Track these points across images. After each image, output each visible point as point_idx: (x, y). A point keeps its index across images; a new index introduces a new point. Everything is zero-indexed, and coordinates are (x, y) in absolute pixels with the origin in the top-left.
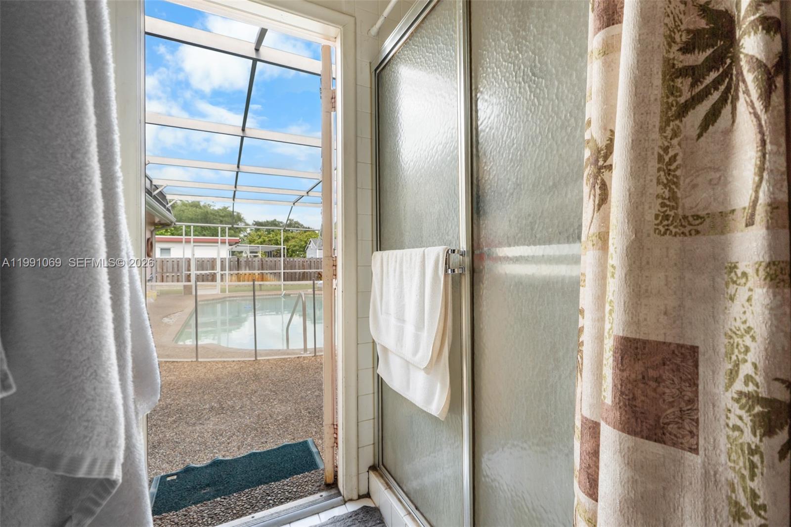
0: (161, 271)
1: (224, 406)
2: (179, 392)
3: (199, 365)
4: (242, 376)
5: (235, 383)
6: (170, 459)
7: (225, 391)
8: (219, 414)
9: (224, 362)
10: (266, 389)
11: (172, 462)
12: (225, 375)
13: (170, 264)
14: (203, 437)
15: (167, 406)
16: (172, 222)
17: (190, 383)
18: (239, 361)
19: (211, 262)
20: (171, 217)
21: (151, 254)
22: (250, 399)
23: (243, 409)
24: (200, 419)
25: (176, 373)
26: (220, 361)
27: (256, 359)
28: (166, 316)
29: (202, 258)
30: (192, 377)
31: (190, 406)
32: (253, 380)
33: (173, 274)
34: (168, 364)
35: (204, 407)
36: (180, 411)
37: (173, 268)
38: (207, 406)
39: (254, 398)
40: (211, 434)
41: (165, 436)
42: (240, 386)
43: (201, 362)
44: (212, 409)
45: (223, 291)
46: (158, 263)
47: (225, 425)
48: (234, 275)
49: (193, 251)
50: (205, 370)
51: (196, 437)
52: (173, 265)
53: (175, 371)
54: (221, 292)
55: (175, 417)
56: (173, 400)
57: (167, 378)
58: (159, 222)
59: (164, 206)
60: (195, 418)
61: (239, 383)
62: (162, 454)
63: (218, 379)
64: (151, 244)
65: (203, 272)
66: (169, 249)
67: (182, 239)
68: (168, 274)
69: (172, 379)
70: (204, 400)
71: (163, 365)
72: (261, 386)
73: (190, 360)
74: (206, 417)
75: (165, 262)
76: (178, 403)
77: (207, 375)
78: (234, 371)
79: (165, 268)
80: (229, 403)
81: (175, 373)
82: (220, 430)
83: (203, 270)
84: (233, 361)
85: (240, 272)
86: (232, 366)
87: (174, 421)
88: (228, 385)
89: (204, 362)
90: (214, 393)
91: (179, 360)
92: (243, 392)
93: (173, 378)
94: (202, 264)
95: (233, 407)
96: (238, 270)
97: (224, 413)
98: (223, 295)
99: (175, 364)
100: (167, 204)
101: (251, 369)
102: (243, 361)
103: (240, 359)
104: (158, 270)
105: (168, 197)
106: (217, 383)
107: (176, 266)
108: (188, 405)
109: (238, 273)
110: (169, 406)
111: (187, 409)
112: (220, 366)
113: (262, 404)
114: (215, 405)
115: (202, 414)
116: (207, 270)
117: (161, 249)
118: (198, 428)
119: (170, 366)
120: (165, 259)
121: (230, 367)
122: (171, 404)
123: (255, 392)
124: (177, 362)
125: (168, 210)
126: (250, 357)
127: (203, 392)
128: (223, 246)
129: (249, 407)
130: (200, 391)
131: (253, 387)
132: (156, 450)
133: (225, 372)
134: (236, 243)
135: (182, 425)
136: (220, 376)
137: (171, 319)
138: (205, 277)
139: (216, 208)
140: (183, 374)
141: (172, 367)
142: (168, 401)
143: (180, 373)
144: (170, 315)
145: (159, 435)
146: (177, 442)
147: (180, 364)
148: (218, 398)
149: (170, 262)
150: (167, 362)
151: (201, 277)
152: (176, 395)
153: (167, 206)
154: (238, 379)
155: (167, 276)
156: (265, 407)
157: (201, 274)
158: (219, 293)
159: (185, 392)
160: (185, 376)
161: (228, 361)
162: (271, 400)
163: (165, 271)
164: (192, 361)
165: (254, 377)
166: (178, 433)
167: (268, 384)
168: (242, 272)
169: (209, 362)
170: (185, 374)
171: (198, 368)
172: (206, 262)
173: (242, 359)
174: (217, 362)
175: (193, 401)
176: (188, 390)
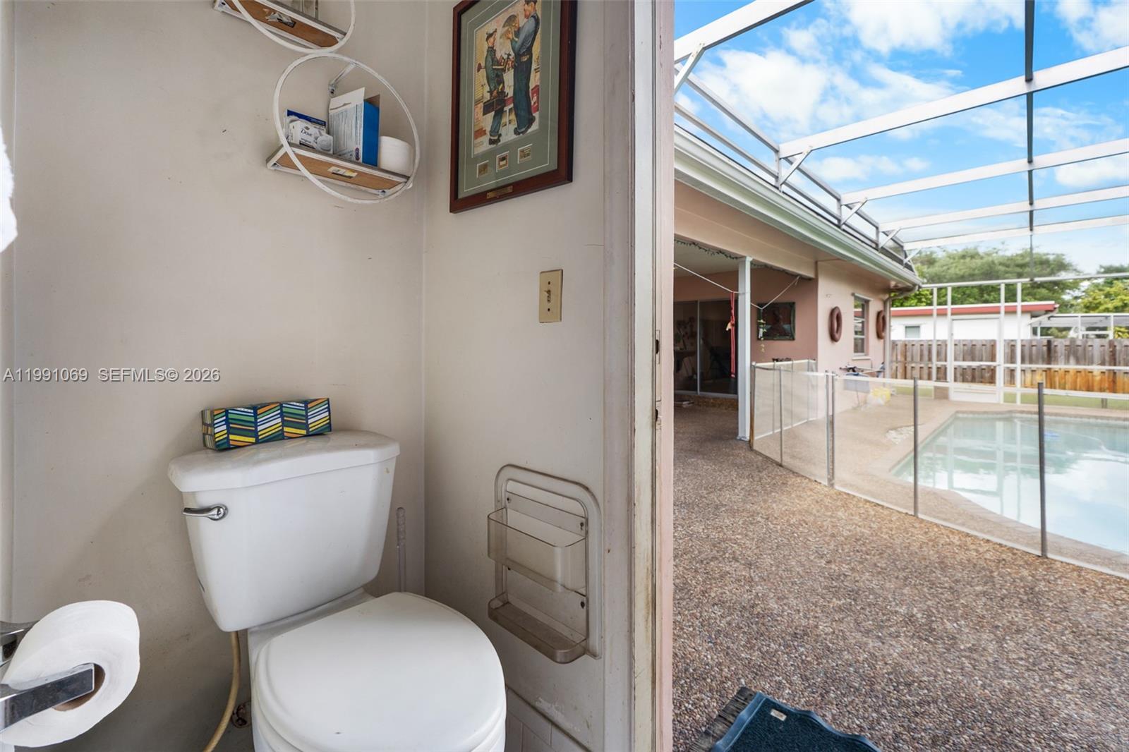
0: (903, 359)
1: (934, 626)
2: (866, 559)
3: (917, 525)
4: (997, 579)
5: (977, 588)
6: (807, 673)
7: (947, 595)
8: (920, 638)
9: (968, 535)
10: (1051, 638)
11: (808, 680)
12: (961, 563)
13: (917, 349)
14: (873, 667)
15: (840, 575)
16: (914, 285)
17: (889, 551)
18: (1001, 545)
19: (988, 346)
20: (914, 277)
21: (883, 334)
22: (1000, 641)
23: (975, 656)
24: (882, 627)
25: (875, 526)
26: (959, 532)
27: (1044, 555)
28: (895, 429)
29: (971, 341)
30: (898, 541)
31: (875, 593)
32: (1022, 600)
33: (922, 365)
34: (868, 505)
35: (897, 609)
36: (855, 594)
37: (922, 356)
38: (903, 610)
39: (1010, 645)
40: (890, 670)
41: (817, 627)
42: (984, 599)
43: (922, 521)
44: (910, 619)
45: (1010, 398)
46: (899, 347)
47: (925, 668)
48: (1039, 372)
49: (951, 329)
50: (923, 538)
51: (861, 659)
52: (922, 351)
53: (874, 522)
54: (1005, 401)
55: (843, 601)
56: (853, 569)
57: (858, 529)
58: (896, 286)
59: (900, 262)
60: (873, 620)
61: (984, 593)
62: (800, 655)
63: (943, 566)
64: (884, 319)
65: (975, 364)
66: (918, 327)
67: (932, 310)
68: (913, 365)
69: (863, 533)
70: (903, 594)
71: (861, 505)
72: (1041, 624)
73: (905, 511)
74: (892, 629)
75: (909, 346)
76: (858, 578)
77: (925, 549)
78: (981, 562)
79: (909, 354)
80: (948, 625)
81: (872, 525)
82: (910, 672)
83: (973, 360)
84: (988, 541)
85: (1054, 367)
86: (981, 550)
87: (840, 607)
88: (960, 585)
89: (928, 522)
90: (925, 590)
91: (886, 505)
92: (988, 616)
93: (867, 531)
94: (970, 351)
95: (954, 638)
96: (1049, 363)
97: (929, 642)
98: (1009, 407)
99: (879, 509)
100: (906, 257)
101: (1025, 573)
102: (1011, 549)
103: (1004, 543)
104: (899, 357)
105: (907, 247)
106: (938, 572)
107: (926, 353)
108: (871, 591)
109: (1050, 369)
110: (842, 578)
111: (867, 597)
112: (956, 540)
113: (1028, 670)
114: (919, 615)
115: (889, 620)
116: (981, 360)
117: (906, 327)
118: (871, 645)
119: (870, 510)
120: (909, 341)
121: (977, 551)
122: (846, 576)
123: (1018, 631)
124: (883, 506)
125: (908, 267)
126: (1028, 545)
127: (906, 578)
128: (1011, 318)
129: (991, 660)
130: (902, 575)
131: (1018, 616)
132: (796, 643)
133: (962, 556)
134: (1047, 312)
135: (848, 623)
136: (948, 561)
137: (901, 434)
138: (977, 373)
139: (1009, 254)
140: (884, 530)
141: (873, 513)
142: (845, 568)
143: (880, 528)
144: (901, 427)
145: (809, 619)
146: (828, 649)
147: (886, 512)
148: (929, 603)
149: (918, 346)
150: (869, 502)
151: (969, 372)
152: (861, 563)
153: (905, 261)
154: (986, 583)
155: (912, 367)
156: (1033, 679)
157: (969, 367)
158: (1002, 402)
159: (875, 565)
160: (886, 537)
161: (976, 537)
162: (1058, 674)
163: (909, 359)
164: (907, 513)
165: (1026, 593)
166: (837, 632)
167: (1059, 628)
168: (1059, 366)
169: (937, 525)
170: (887, 533)
171: (913, 530)
172: (978, 347)
173: (1010, 544)
174: (952, 531)
175: (882, 588)
176: (882, 564)
